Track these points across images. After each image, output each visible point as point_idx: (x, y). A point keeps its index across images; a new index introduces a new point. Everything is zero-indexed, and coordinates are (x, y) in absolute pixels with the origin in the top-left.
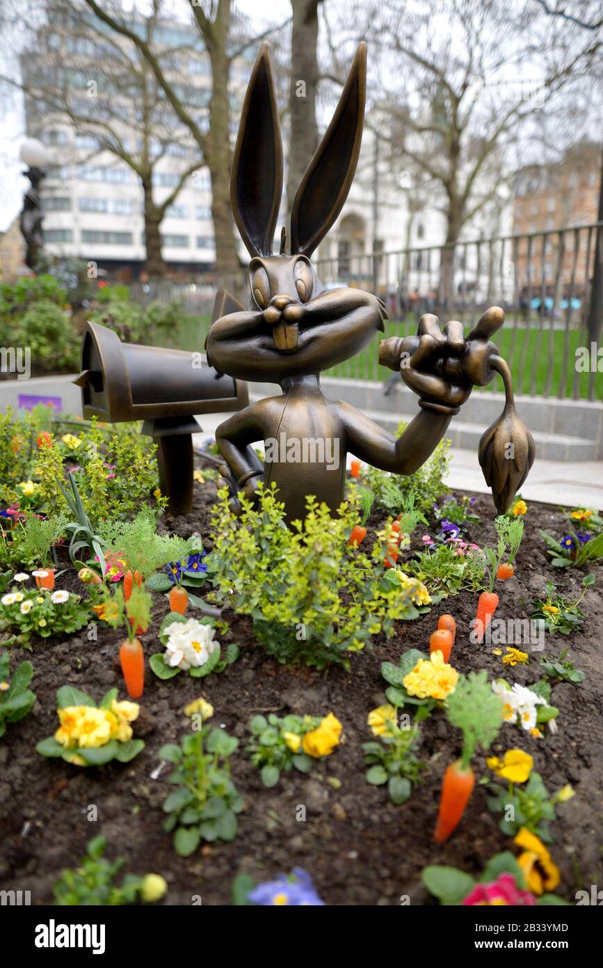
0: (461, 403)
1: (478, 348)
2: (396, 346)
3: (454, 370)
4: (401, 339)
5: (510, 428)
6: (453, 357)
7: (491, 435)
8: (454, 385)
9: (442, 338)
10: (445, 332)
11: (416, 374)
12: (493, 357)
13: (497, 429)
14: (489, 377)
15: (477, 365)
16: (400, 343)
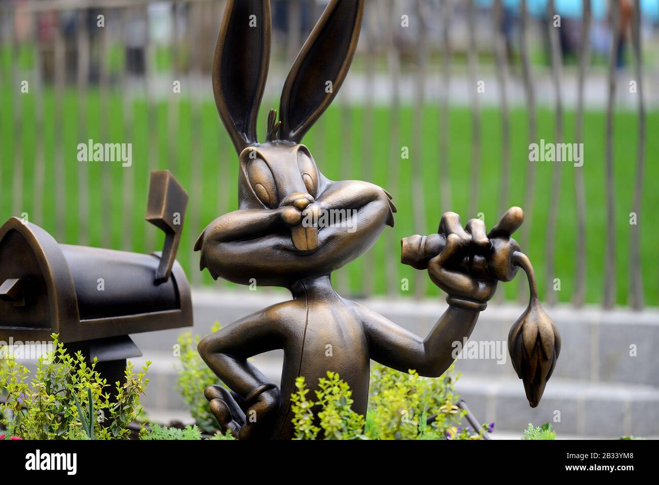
0: (488, 298)
1: (501, 246)
2: (420, 245)
3: (480, 267)
4: (424, 238)
5: (536, 319)
6: (479, 255)
7: (519, 328)
8: (482, 282)
9: (467, 237)
10: (468, 229)
11: (444, 272)
12: (516, 253)
13: (525, 322)
14: (512, 274)
15: (503, 262)
16: (423, 241)
